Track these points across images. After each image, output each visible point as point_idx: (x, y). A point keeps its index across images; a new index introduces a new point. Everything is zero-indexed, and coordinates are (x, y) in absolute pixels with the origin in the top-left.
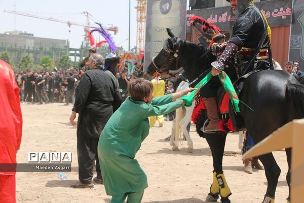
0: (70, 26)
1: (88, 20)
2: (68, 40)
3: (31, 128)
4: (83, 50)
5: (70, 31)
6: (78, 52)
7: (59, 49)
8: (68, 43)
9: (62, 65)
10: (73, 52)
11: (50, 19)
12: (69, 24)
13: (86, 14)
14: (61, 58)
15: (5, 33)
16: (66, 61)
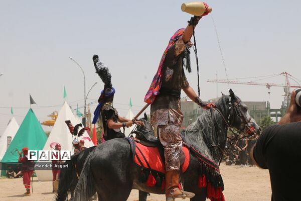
0: (269, 88)
1: (287, 80)
2: (268, 102)
3: (247, 191)
4: (284, 110)
5: (269, 93)
6: (279, 112)
7: (260, 111)
8: (268, 104)
9: (264, 127)
10: (274, 113)
11: (250, 83)
12: (269, 86)
13: (285, 75)
14: (263, 120)
15: (209, 101)
16: (268, 122)
